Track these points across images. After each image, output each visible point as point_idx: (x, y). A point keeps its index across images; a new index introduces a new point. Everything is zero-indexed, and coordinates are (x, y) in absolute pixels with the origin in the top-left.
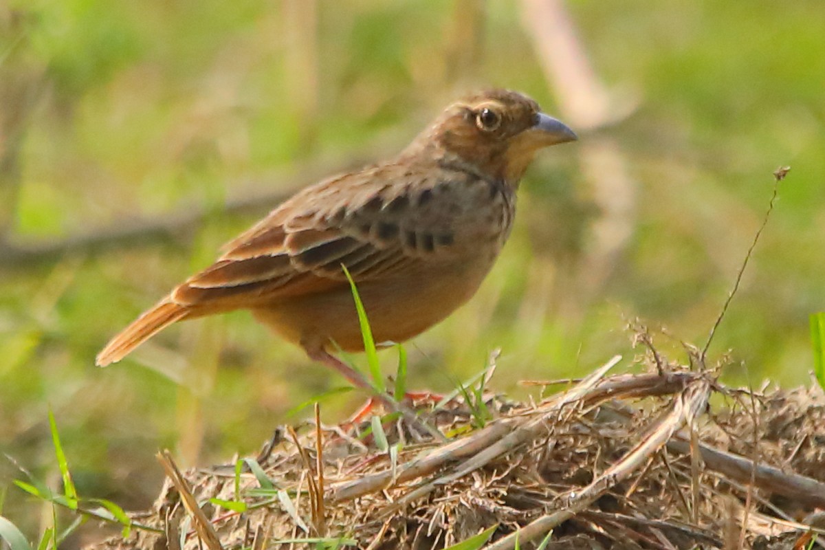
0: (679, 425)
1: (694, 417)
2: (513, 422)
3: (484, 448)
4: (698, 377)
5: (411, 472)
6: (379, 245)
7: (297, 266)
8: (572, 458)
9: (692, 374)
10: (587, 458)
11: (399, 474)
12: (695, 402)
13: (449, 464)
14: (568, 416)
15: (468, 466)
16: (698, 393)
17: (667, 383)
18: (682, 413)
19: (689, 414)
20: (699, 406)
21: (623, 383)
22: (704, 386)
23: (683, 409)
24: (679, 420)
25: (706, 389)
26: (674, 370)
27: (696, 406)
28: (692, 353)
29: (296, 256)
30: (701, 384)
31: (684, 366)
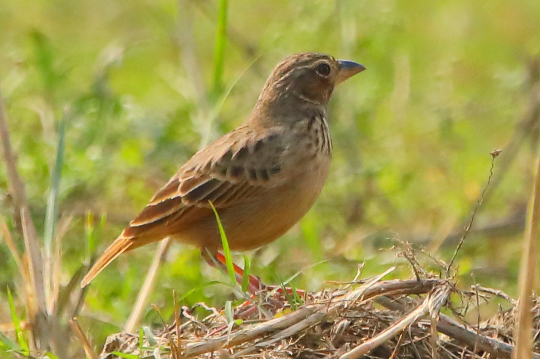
0: (423, 314)
1: (434, 309)
2: (315, 308)
3: (293, 324)
4: (443, 283)
5: (240, 338)
6: (233, 181)
7: (185, 203)
8: (360, 333)
9: (440, 280)
10: (368, 334)
11: (231, 339)
12: (438, 299)
13: (269, 333)
14: (351, 305)
15: (281, 335)
16: (441, 293)
17: (422, 286)
18: (427, 305)
19: (431, 307)
20: (440, 301)
21: (392, 284)
22: (446, 289)
23: (428, 303)
24: (423, 311)
25: (447, 290)
26: (430, 278)
27: (437, 302)
28: (442, 267)
29: (184, 197)
30: (444, 287)
31: (436, 275)
